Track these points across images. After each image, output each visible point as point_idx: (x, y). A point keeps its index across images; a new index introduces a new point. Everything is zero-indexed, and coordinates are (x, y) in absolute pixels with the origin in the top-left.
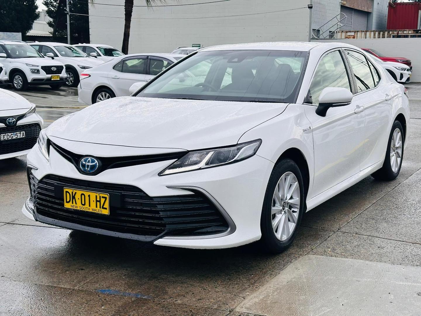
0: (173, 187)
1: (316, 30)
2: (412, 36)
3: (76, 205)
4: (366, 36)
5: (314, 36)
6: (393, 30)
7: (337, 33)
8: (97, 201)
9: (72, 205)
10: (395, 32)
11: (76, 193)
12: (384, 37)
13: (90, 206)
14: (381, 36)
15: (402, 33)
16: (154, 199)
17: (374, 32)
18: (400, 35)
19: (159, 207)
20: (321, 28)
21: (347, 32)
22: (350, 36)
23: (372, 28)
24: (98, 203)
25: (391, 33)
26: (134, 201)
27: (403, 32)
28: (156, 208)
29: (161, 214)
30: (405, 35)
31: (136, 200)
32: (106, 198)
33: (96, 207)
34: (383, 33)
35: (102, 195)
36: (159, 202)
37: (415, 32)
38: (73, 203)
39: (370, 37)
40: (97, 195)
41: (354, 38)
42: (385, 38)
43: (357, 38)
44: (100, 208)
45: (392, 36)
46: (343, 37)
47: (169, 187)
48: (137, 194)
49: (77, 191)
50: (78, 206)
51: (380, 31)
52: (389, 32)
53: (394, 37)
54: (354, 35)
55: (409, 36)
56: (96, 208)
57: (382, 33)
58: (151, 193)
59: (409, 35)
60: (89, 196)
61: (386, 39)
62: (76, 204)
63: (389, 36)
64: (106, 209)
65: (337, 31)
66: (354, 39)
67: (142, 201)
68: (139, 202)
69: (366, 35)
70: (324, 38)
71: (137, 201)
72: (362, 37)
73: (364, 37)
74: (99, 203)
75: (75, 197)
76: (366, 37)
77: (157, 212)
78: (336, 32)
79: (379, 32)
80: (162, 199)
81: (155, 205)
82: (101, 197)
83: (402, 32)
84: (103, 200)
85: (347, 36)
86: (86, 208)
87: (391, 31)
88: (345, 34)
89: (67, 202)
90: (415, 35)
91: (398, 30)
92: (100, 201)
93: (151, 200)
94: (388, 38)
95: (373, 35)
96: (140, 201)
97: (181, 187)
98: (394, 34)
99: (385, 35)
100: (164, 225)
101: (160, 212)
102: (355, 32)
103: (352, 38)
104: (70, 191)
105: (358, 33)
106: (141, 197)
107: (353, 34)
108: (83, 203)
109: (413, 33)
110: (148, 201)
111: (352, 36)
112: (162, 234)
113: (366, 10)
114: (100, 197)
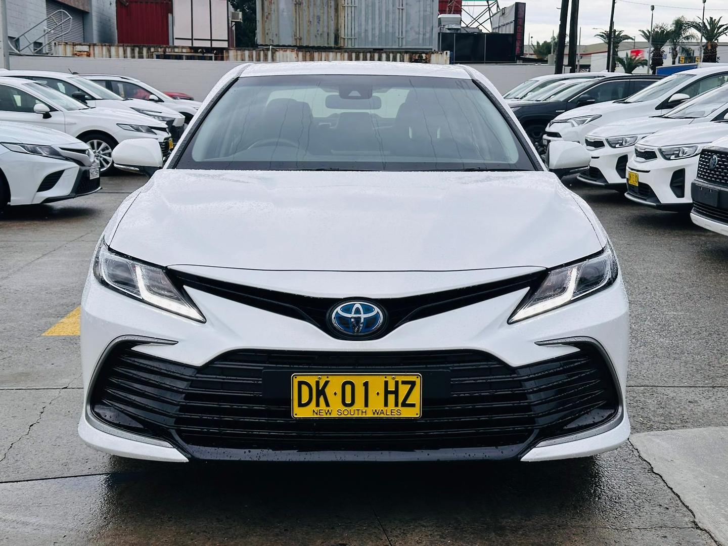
0: (548, 342)
1: (15, 38)
2: (189, 58)
3: (328, 408)
4: (110, 53)
5: (13, 50)
6: (157, 46)
7: (57, 47)
8: (387, 392)
9: (316, 409)
10: (160, 50)
11: (327, 383)
12: (141, 57)
13: (366, 405)
14: (137, 54)
15: (171, 52)
16: (520, 371)
17: (124, 48)
18: (168, 55)
19: (529, 385)
20: (26, 35)
21: (74, 45)
22: (82, 53)
23: (93, 39)
24: (391, 398)
25: (152, 50)
26: (478, 381)
27: (173, 50)
28: (524, 388)
29: (532, 398)
30: (176, 56)
31: (481, 378)
32: (413, 384)
33: (386, 405)
34: (139, 49)
35: (400, 379)
36: (530, 375)
37: (193, 51)
38: (318, 405)
39: (118, 56)
40: (389, 379)
41: (89, 55)
42: (143, 58)
43: (94, 56)
44: (396, 405)
45: (155, 56)
46: (69, 53)
47: (540, 344)
48: (483, 365)
49: (330, 378)
50: (336, 410)
51: (135, 46)
52: (149, 49)
53: (158, 57)
54: (88, 50)
55: (184, 58)
56: (385, 409)
57: (137, 50)
58: (514, 360)
59: (183, 55)
60: (366, 384)
61: (146, 61)
62: (327, 405)
63: (150, 56)
64: (413, 405)
65: (57, 43)
66: (88, 58)
67: (496, 379)
68: (489, 381)
69: (110, 51)
70: (33, 54)
71: (484, 381)
72: (103, 55)
73: (106, 55)
74: (393, 396)
75: (326, 390)
76: (110, 55)
77: (524, 396)
78: (55, 43)
79: (133, 48)
80: (534, 370)
81: (520, 383)
82: (400, 383)
83: (171, 50)
84: (403, 390)
85: (75, 52)
86: (358, 411)
87: (152, 47)
88: (72, 49)
89: (301, 405)
90: (194, 56)
91: (165, 46)
92: (396, 392)
93: (515, 373)
94: (148, 58)
95: (123, 52)
96: (490, 379)
97: (563, 341)
98: (158, 52)
99: (142, 54)
100: (532, 420)
101: (528, 396)
102: (90, 46)
103: (86, 56)
104: (311, 380)
105: (96, 48)
106: (490, 371)
107: (86, 48)
108: (348, 401)
109: (189, 51)
110: (507, 376)
111: (86, 53)
112: (531, 438)
113: (81, 8)
114: (397, 383)
